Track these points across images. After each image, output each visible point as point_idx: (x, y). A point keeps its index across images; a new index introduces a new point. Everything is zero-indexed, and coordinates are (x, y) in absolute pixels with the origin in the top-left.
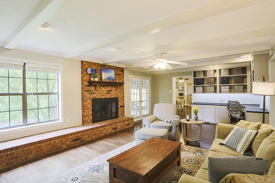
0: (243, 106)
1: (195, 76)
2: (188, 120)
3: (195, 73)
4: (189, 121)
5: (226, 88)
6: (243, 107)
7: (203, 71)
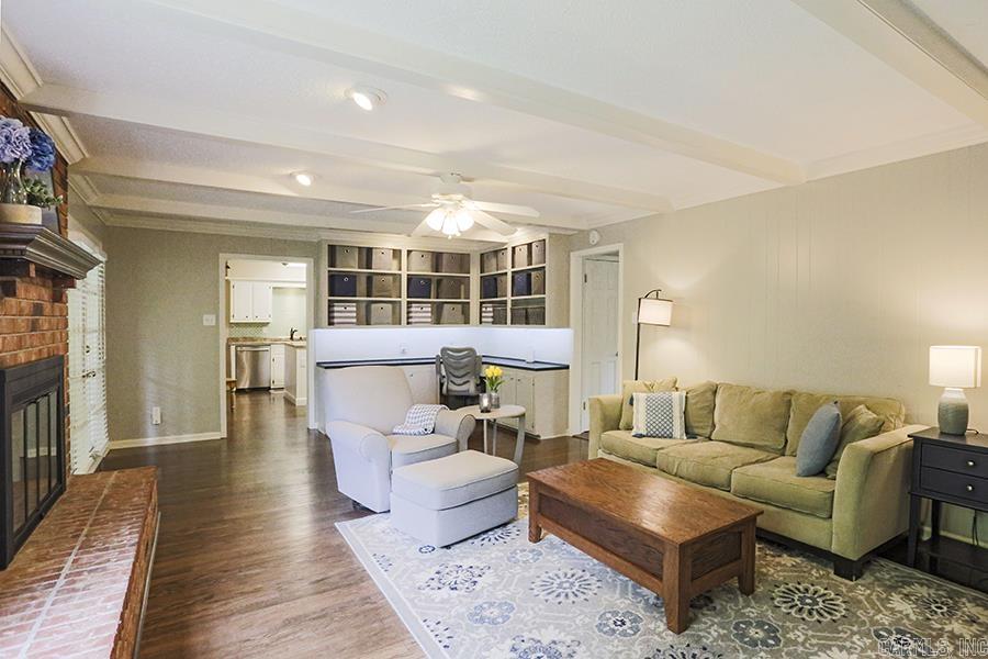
0: (484, 360)
1: (332, 263)
2: (486, 411)
3: (332, 249)
4: (489, 411)
5: (423, 311)
6: (484, 363)
7: (359, 248)
